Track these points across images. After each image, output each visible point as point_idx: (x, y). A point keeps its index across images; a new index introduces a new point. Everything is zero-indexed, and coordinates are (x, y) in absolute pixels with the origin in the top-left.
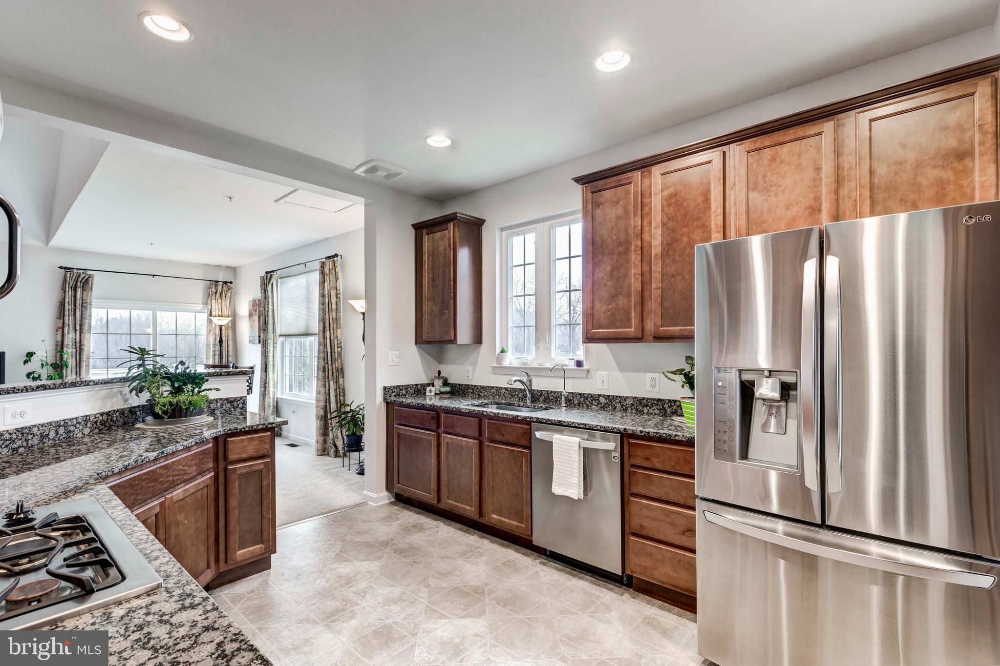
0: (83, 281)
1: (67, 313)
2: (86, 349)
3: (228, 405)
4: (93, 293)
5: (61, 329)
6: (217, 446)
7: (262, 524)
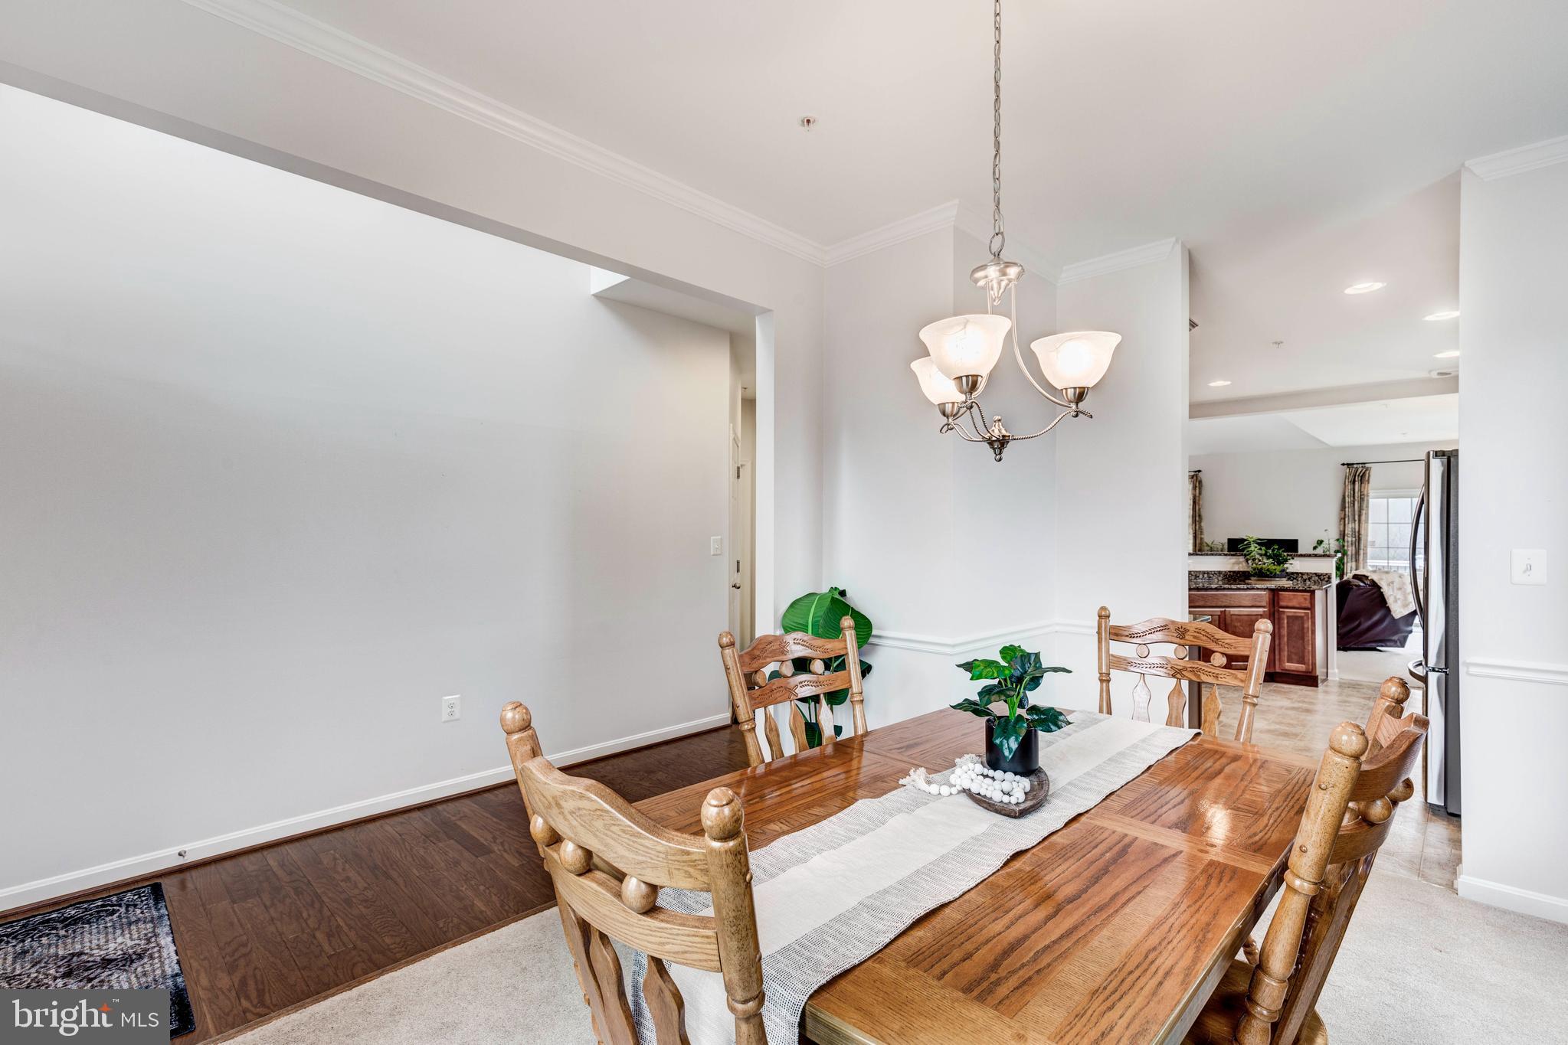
0: (1361, 474)
1: (1347, 505)
2: (1363, 538)
3: (1317, 578)
4: (1370, 485)
5: (1343, 519)
6: (1274, 596)
7: (1303, 652)
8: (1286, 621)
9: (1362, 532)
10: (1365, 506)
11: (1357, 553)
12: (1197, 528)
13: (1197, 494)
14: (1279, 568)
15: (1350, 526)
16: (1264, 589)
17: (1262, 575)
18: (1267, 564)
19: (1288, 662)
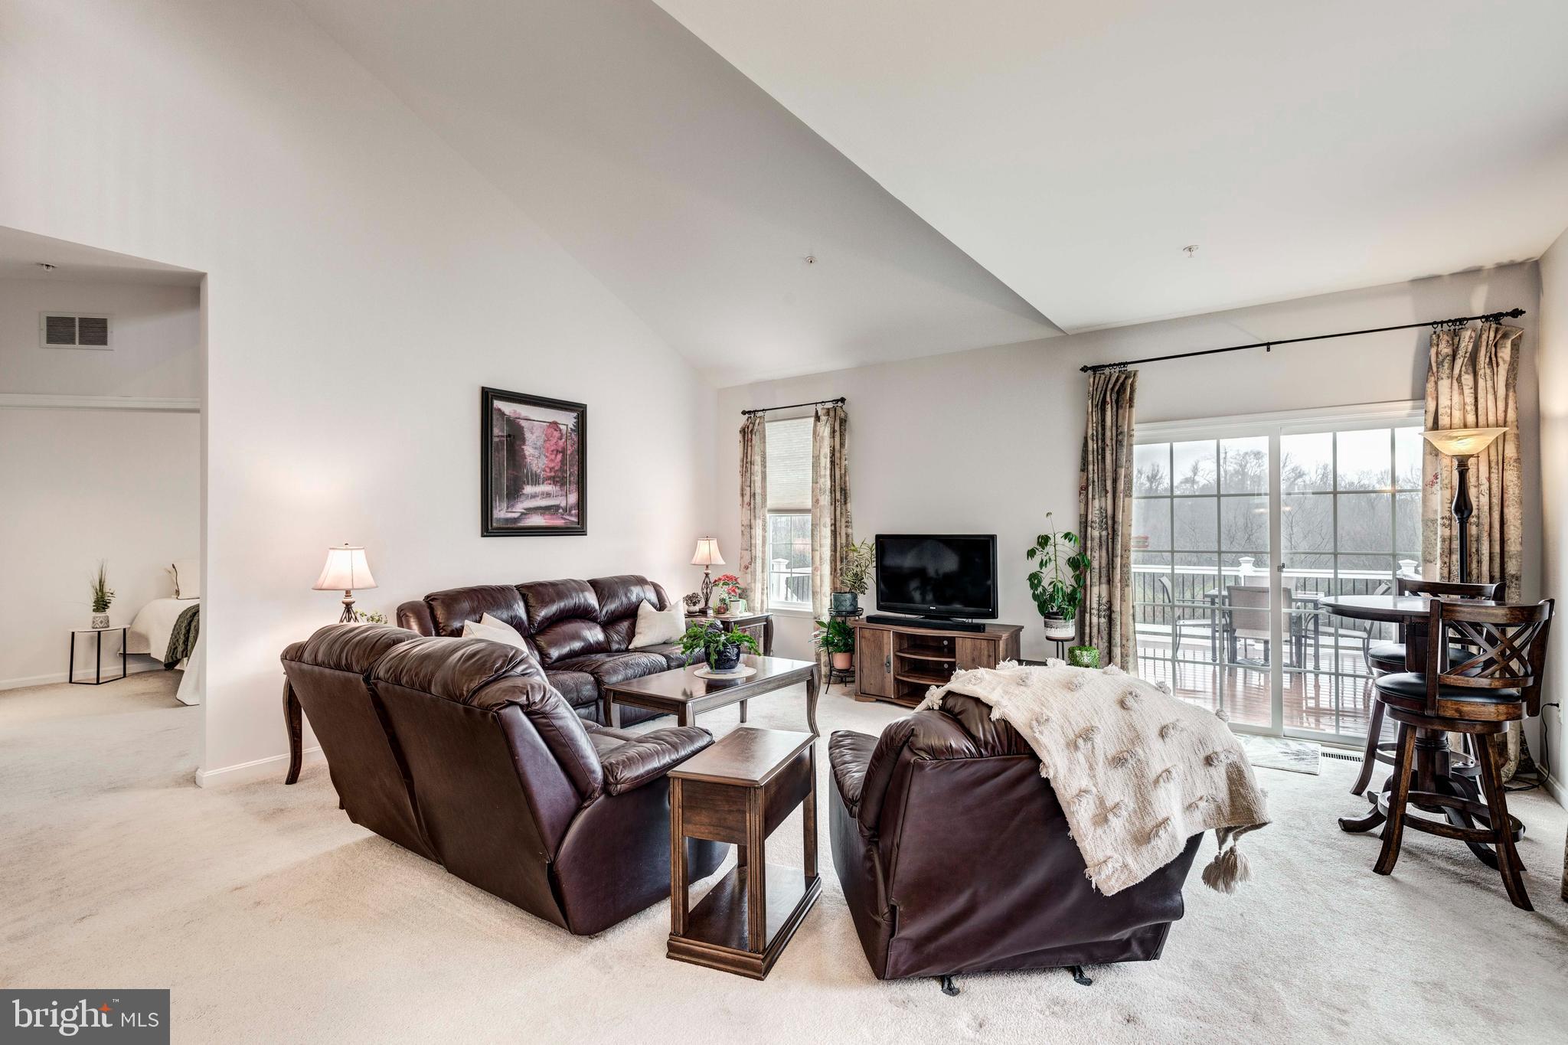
0: (1117, 388)
1: (1090, 458)
2: (1120, 529)
4: (1134, 410)
5: (1083, 489)
9: (1120, 517)
10: (1124, 459)
11: (1111, 565)
12: (838, 513)
13: (837, 447)
15: (1096, 503)
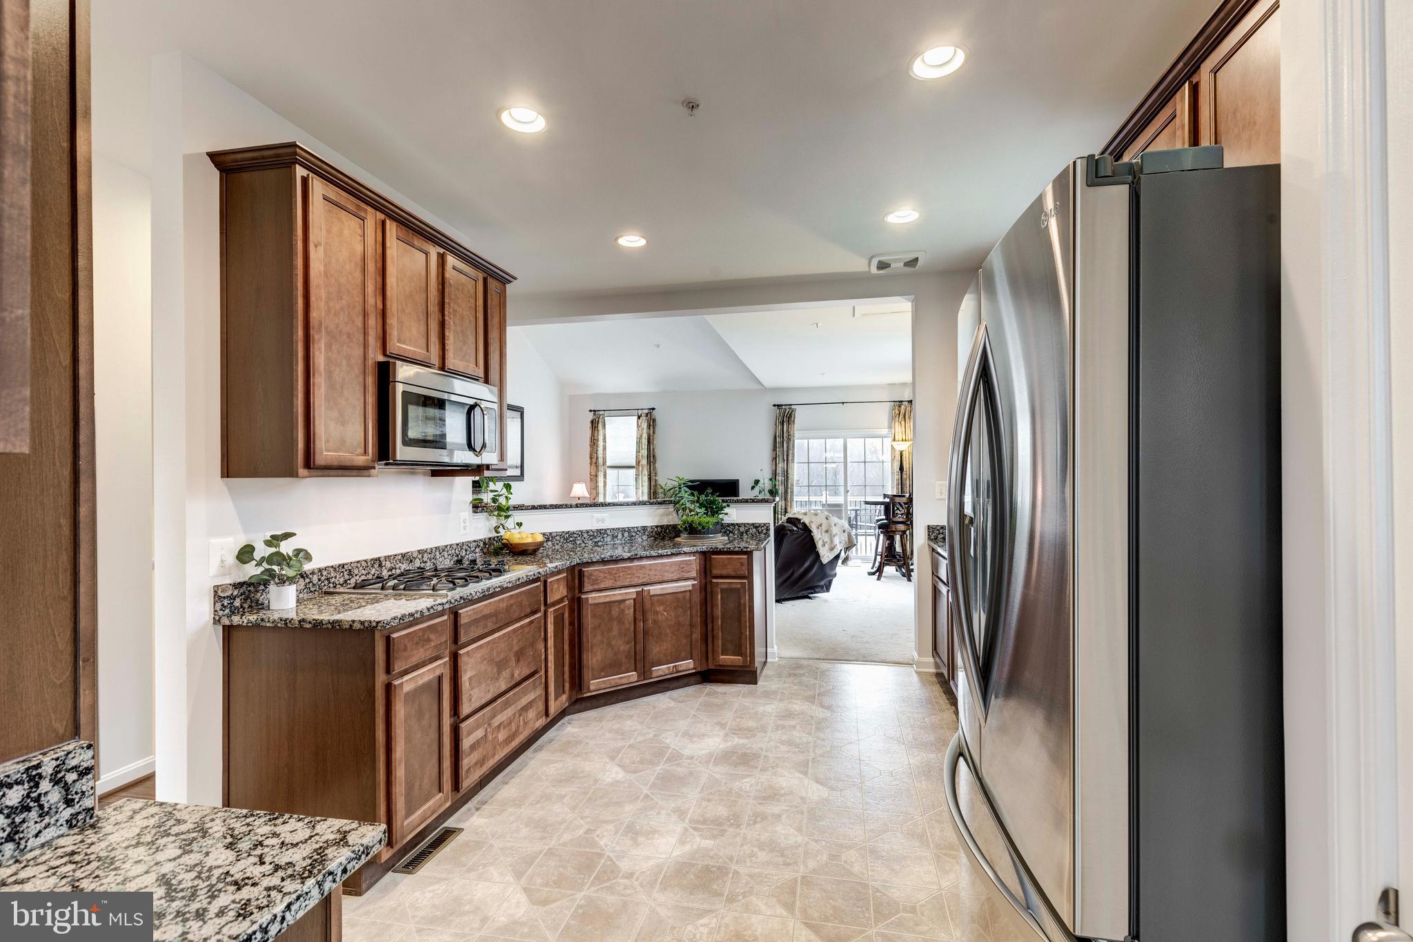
0: (788, 415)
1: (778, 445)
4: (795, 425)
5: (775, 458)
6: (705, 561)
7: (740, 638)
8: (719, 597)
9: (790, 471)
10: (791, 446)
11: (786, 492)
12: (652, 468)
13: (652, 434)
14: (712, 520)
15: (780, 465)
16: (694, 553)
17: (693, 530)
18: (699, 516)
19: (722, 655)
